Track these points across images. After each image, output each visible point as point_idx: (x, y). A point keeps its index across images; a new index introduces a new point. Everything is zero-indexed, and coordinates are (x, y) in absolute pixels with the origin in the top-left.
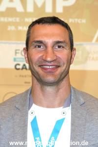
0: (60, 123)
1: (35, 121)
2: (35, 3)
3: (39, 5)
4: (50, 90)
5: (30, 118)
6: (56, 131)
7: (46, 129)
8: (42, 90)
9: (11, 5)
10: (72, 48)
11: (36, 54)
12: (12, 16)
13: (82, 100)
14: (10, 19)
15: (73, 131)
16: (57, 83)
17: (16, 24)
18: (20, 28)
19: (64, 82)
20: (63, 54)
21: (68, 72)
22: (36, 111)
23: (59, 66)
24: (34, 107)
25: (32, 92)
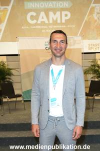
0: (61, 71)
1: (52, 70)
2: (53, 18)
3: (55, 19)
4: (58, 59)
5: (51, 69)
6: (59, 74)
7: (56, 74)
8: (55, 59)
9: (43, 20)
10: (67, 43)
11: (54, 45)
12: (43, 25)
13: (69, 63)
14: (43, 27)
15: (65, 74)
16: (61, 56)
17: (45, 29)
18: (47, 31)
19: (63, 56)
20: (63, 45)
21: (64, 53)
22: (53, 67)
23: (61, 50)
24: (52, 65)
25: (52, 59)
